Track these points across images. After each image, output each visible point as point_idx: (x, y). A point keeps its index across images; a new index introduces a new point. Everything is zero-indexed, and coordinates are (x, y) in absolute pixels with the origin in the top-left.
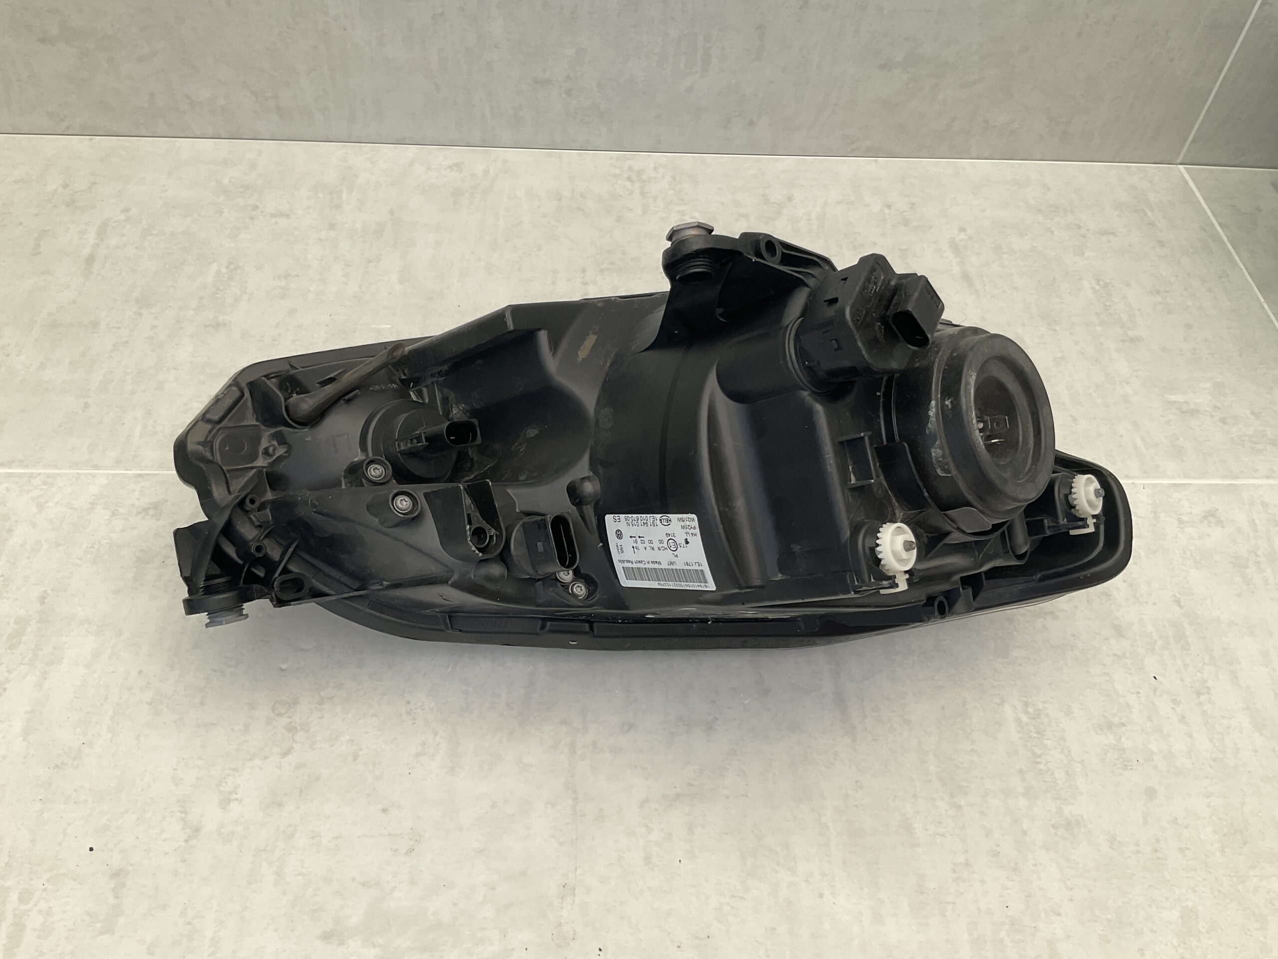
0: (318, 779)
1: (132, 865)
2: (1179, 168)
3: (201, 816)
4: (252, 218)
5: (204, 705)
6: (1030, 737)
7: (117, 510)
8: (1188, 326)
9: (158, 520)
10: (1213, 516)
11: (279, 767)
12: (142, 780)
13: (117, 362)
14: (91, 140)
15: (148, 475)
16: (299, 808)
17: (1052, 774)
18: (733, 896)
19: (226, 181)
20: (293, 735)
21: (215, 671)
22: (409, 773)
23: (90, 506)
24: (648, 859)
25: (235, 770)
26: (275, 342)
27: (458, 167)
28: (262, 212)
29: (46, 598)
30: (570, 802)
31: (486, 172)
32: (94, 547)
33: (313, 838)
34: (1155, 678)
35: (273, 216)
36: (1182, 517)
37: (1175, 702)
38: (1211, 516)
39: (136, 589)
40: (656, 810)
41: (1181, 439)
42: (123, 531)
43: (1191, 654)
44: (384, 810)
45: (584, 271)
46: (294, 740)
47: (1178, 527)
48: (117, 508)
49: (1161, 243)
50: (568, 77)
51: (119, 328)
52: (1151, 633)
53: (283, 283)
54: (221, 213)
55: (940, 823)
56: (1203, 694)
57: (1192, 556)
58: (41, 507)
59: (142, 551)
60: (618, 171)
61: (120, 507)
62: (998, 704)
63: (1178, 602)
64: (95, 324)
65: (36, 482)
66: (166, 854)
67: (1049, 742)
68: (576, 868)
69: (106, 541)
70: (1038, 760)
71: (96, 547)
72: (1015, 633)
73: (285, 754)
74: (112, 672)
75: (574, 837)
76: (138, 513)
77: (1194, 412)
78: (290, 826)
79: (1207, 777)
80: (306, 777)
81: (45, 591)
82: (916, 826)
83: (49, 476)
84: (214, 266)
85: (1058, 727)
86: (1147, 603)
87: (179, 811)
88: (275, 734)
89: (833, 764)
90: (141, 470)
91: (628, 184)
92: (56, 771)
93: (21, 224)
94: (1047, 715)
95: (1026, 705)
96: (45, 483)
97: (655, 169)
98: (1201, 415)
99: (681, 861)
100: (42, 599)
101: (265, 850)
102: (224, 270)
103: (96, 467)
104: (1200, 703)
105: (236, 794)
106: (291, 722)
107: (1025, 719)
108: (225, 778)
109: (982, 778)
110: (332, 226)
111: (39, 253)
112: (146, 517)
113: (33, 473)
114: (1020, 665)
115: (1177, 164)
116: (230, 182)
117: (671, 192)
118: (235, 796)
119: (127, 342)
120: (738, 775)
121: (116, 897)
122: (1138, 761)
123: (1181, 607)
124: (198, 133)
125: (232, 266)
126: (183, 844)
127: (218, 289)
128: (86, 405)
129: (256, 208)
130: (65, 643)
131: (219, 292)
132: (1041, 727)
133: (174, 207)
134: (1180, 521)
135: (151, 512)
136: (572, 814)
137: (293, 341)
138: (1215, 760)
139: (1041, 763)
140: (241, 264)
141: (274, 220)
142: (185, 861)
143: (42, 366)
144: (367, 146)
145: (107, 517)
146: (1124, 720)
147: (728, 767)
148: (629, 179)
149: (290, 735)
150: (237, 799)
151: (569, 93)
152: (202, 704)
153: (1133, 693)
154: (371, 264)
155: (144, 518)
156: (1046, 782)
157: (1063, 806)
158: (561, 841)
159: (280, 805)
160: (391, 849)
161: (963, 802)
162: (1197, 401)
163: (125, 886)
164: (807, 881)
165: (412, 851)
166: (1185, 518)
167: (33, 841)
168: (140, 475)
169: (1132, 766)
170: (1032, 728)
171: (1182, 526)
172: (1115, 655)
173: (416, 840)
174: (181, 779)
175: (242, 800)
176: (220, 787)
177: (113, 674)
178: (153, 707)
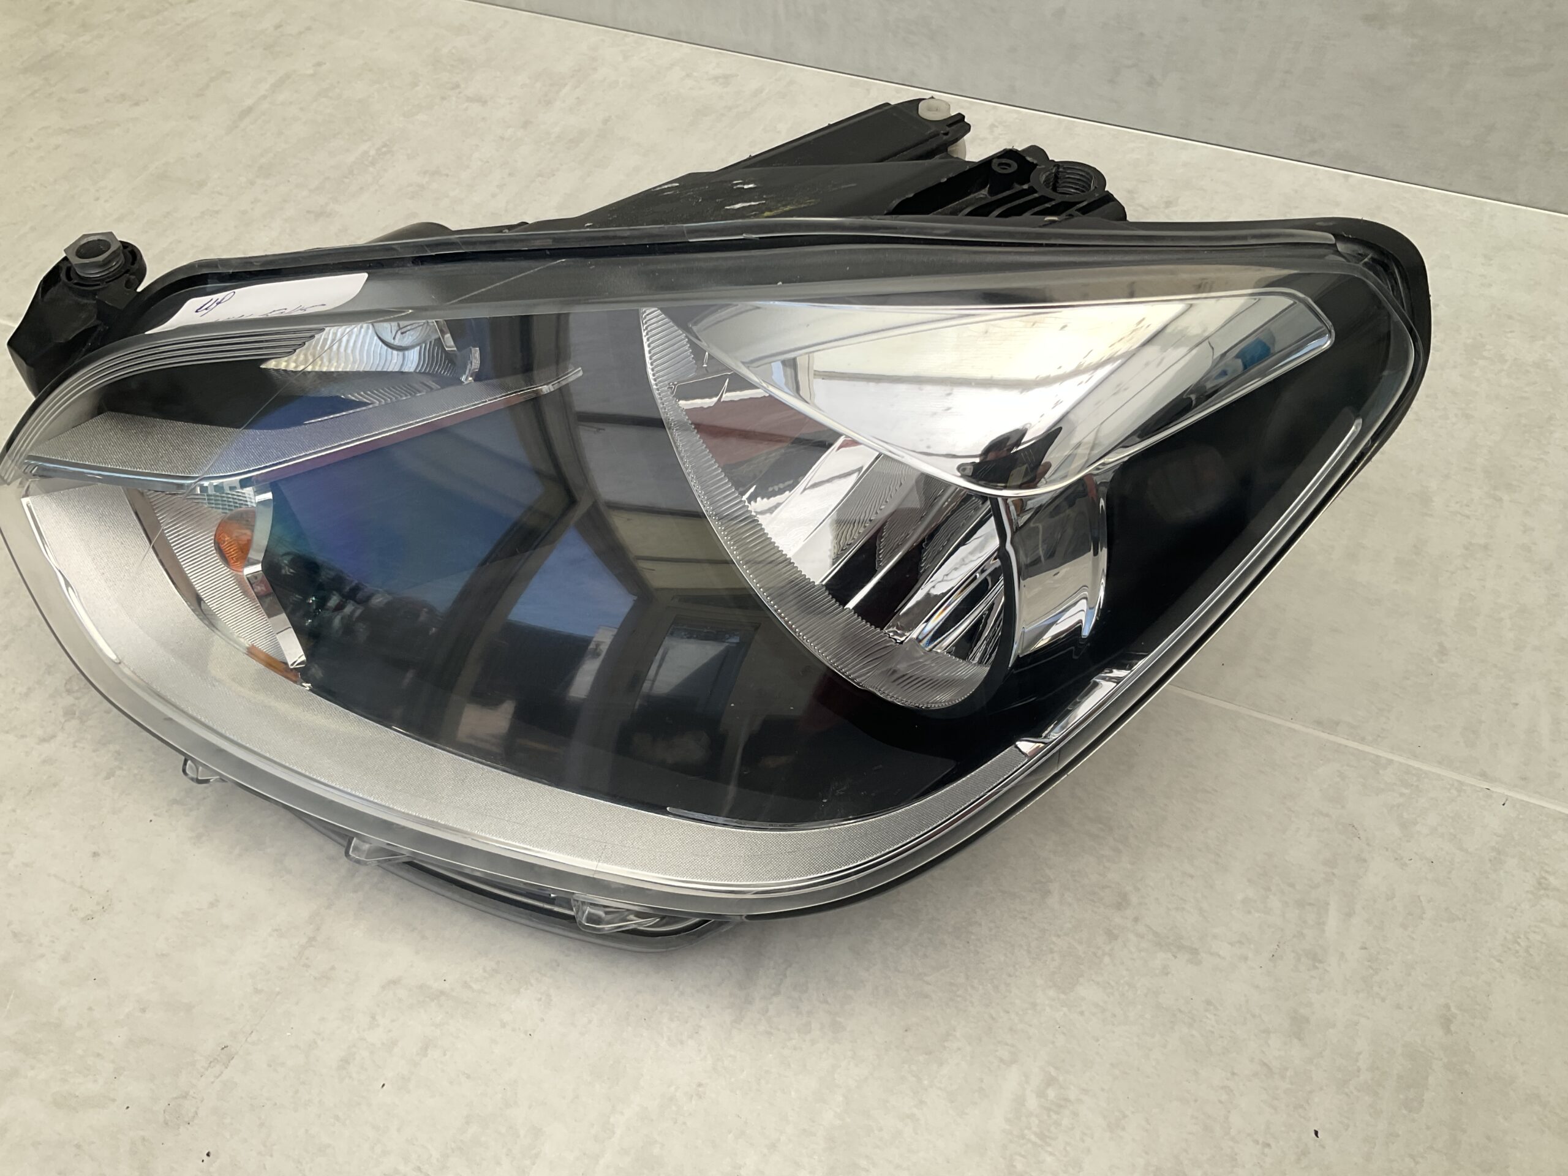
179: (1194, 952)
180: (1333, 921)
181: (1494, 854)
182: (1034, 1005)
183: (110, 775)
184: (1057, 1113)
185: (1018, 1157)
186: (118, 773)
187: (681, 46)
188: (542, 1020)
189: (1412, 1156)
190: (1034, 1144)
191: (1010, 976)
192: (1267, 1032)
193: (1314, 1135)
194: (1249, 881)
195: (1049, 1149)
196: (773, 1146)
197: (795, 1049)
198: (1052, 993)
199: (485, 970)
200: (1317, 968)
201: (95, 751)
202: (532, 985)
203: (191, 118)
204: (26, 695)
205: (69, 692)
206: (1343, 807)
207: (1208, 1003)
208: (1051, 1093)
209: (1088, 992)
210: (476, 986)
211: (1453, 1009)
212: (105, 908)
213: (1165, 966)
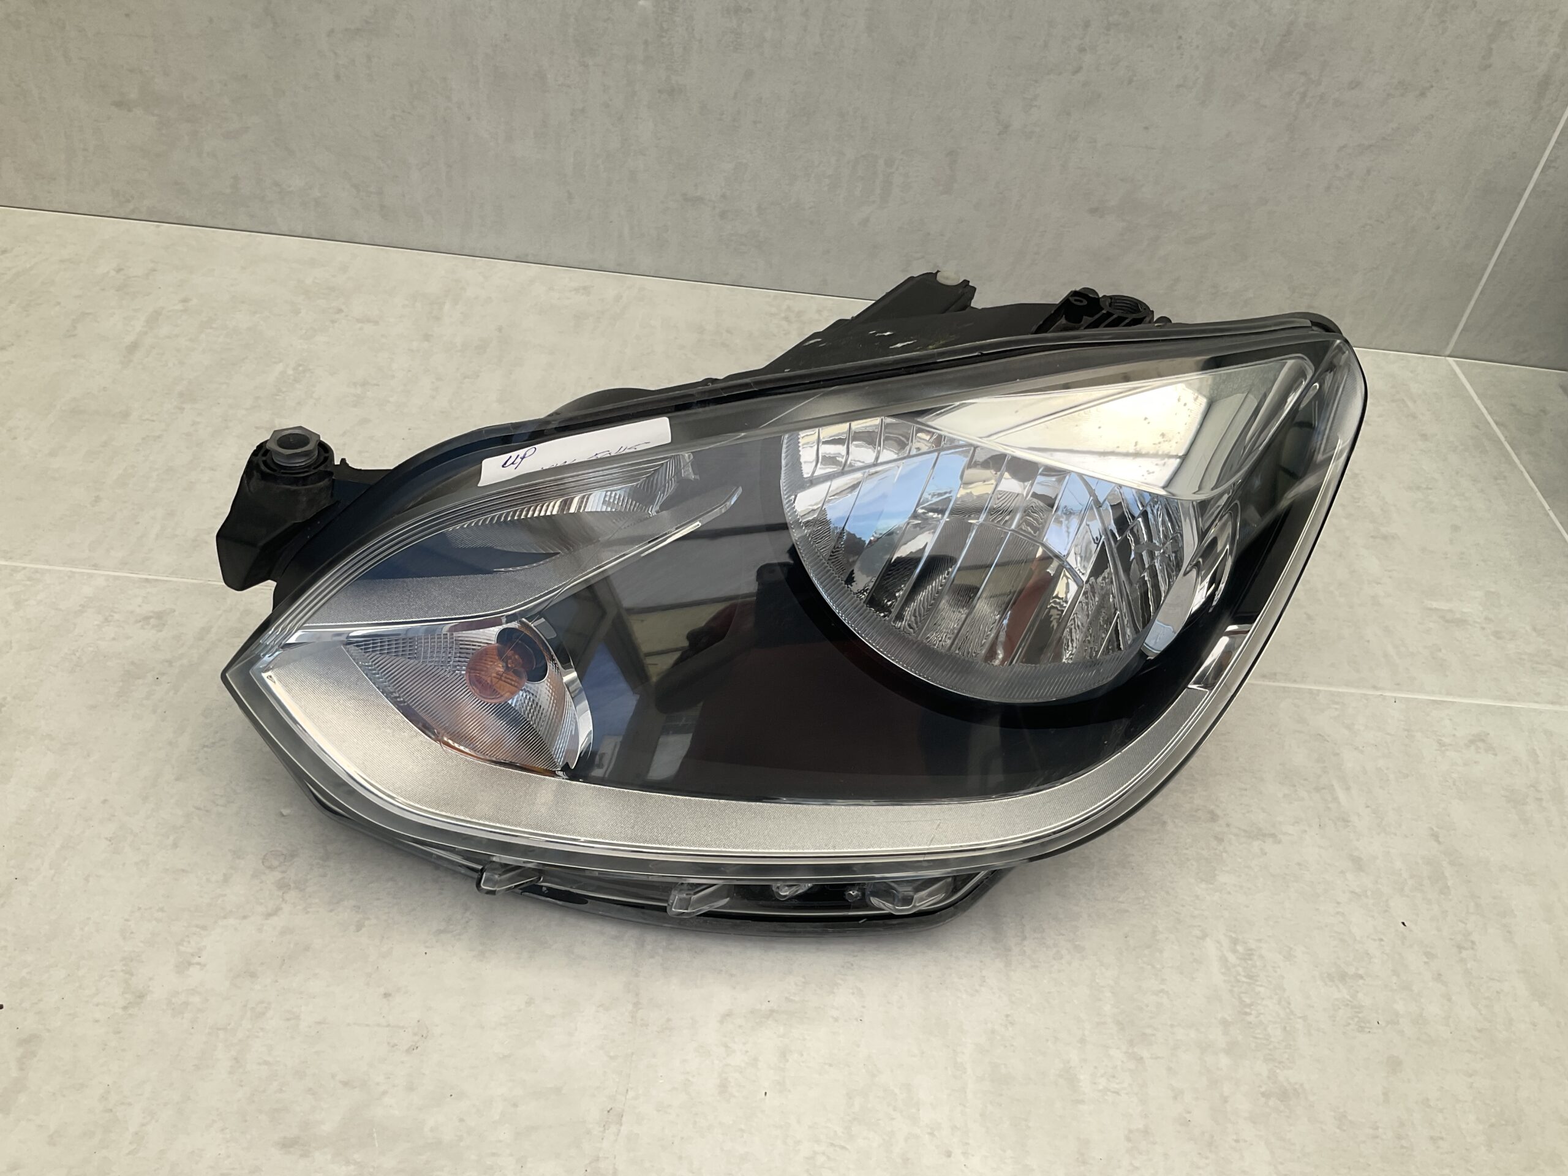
0: (307, 948)
1: (49, 1031)
2: (1447, 361)
3: (151, 979)
4: (333, 322)
5: (177, 847)
6: (1238, 981)
7: (112, 616)
8: (1456, 528)
9: (159, 631)
10: (1483, 741)
11: (260, 930)
12: (82, 929)
13: (144, 456)
14: (158, 226)
15: (157, 580)
16: (277, 981)
17: (1265, 1029)
18: (832, 1145)
19: (309, 281)
20: (283, 893)
21: (199, 809)
22: (426, 953)
23: (80, 608)
24: (723, 1087)
25: (204, 928)
27: (586, 290)
28: (347, 316)
30: (630, 1007)
31: (618, 298)
32: (75, 655)
33: (288, 1020)
34: (1403, 923)
35: (358, 321)
36: (1443, 739)
37: (1428, 954)
38: (1479, 740)
39: (118, 706)
40: (740, 1027)
41: (1443, 651)
42: (114, 639)
43: (1451, 900)
44: (386, 995)
46: (283, 900)
47: (1436, 750)
48: (112, 614)
49: (1424, 437)
50: (724, 196)
51: (153, 421)
52: (1401, 870)
53: (359, 391)
54: (297, 312)
55: (1113, 1077)
56: (1466, 949)
57: (1454, 784)
58: (18, 604)
59: (133, 663)
60: (774, 310)
61: (115, 612)
62: (1197, 937)
63: (1436, 837)
64: (126, 415)
65: (19, 576)
66: (97, 1021)
67: (1262, 989)
68: (627, 1090)
69: (91, 649)
70: (1248, 1010)
71: (78, 654)
72: (1224, 855)
73: (269, 915)
74: (69, 799)
75: (630, 1051)
76: (137, 622)
77: (1461, 622)
78: (262, 1002)
79: (1469, 1051)
80: (292, 946)
82: (1082, 1077)
83: (36, 571)
84: (280, 367)
85: (1276, 972)
86: (1395, 834)
87: (123, 971)
88: (261, 890)
89: (978, 991)
90: (150, 575)
93: (59, 303)
94: (1261, 957)
95: (1235, 942)
96: (30, 579)
98: (1469, 627)
99: (768, 1094)
101: (224, 1029)
102: (290, 372)
103: (96, 566)
104: (1462, 961)
105: (200, 957)
106: (283, 878)
107: (1232, 958)
108: (188, 936)
109: (1172, 1026)
110: (427, 337)
111: (74, 336)
112: (146, 627)
113: (16, 567)
114: (1229, 893)
115: (1445, 356)
116: (314, 282)
118: (197, 960)
119: (159, 437)
120: (853, 994)
121: (22, 1069)
122: (1378, 1023)
123: (1439, 843)
124: (285, 229)
125: (301, 368)
126: (120, 1012)
127: (279, 390)
128: (97, 499)
129: (340, 311)
130: (17, 760)
131: (280, 394)
132: (1253, 970)
133: (243, 302)
134: (1441, 744)
135: (152, 621)
136: (629, 1022)
137: (360, 452)
138: (1480, 1031)
139: (1251, 1014)
140: (311, 367)
141: (360, 325)
142: (119, 1032)
143: (53, 454)
144: (482, 260)
145: (96, 623)
146: (1361, 972)
147: (840, 981)
149: (280, 893)
150: (198, 964)
151: (723, 215)
152: (175, 845)
153: (1374, 940)
154: (467, 380)
155: (142, 628)
156: (1256, 1038)
157: (1278, 1071)
158: (612, 1054)
159: (253, 976)
160: (389, 1043)
161: (1145, 1054)
162: (1465, 610)
163: (35, 1056)
164: (931, 1134)
165: (415, 1048)
166: (1446, 740)
168: (147, 580)
169: (1371, 1028)
170: (1240, 969)
171: (1443, 748)
172: (1352, 892)
173: (422, 1036)
174: (132, 933)
175: (205, 965)
176: (182, 949)
177: (69, 801)
178: (112, 844)
179: (1273, 836)
180: (1341, 794)
181: (1406, 733)
182: (1197, 897)
183: (359, 928)
184: (1251, 960)
185: (1242, 995)
186: (367, 923)
187: (529, 266)
188: (864, 1007)
189: (1461, 921)
190: (1246, 982)
191: (1172, 882)
192: (1342, 872)
193: (1403, 925)
194: (1280, 783)
195: (1258, 983)
196: (1083, 1041)
197: (1059, 971)
198: (1203, 885)
199: (796, 984)
200: (1349, 826)
201: (330, 911)
202: (841, 985)
203: (75, 357)
204: (226, 879)
205: (271, 868)
206: (1308, 725)
207: (1299, 864)
208: (1240, 948)
209: (1225, 879)
210: (797, 999)
211: (1435, 829)
212: (424, 1036)
213: (1262, 849)
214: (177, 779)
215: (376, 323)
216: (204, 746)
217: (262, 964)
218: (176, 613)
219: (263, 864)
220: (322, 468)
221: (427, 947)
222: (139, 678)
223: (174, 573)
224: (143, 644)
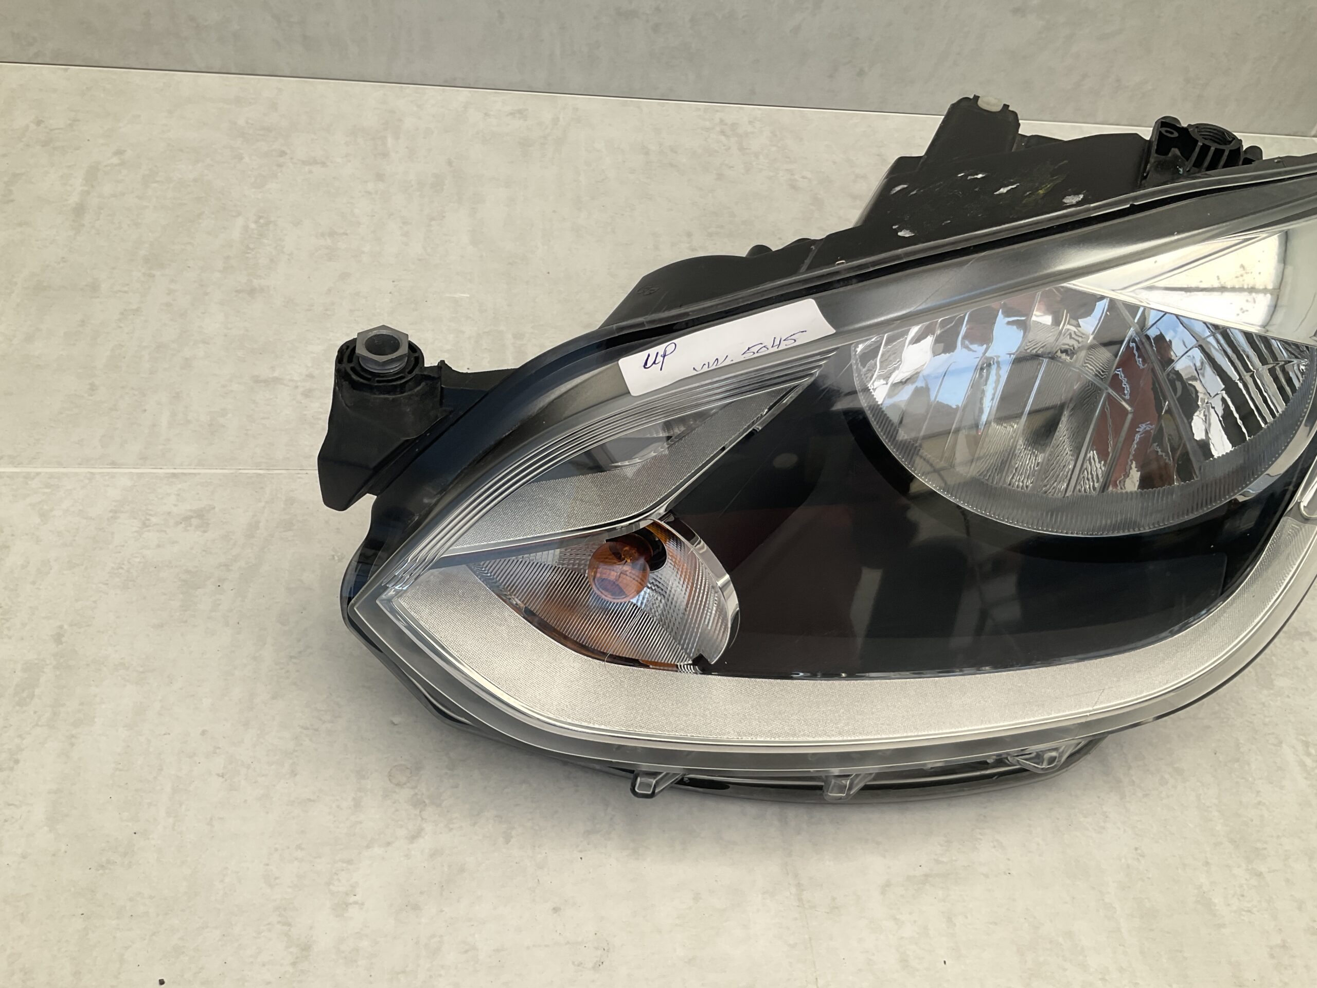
0: (462, 870)
3: (311, 928)
4: (280, 166)
5: (296, 775)
7: (148, 520)
9: (205, 532)
11: (407, 856)
12: (222, 881)
13: (127, 333)
14: (66, 70)
15: (184, 474)
16: (442, 911)
19: (241, 122)
20: (420, 812)
21: (307, 729)
22: (581, 858)
23: (111, 514)
24: (904, 962)
25: (350, 862)
26: (329, 313)
28: (292, 158)
29: (63, 636)
30: (793, 890)
31: (556, 121)
32: (122, 568)
33: (466, 952)
35: (304, 163)
39: (186, 622)
40: (902, 896)
42: (158, 546)
44: (556, 910)
45: (689, 235)
46: (423, 819)
48: (148, 517)
50: (658, 9)
51: (126, 292)
53: (329, 242)
54: (240, 158)
55: (1243, 896)
58: (44, 516)
59: (188, 572)
60: (708, 124)
61: (151, 515)
62: (1275, 745)
64: (94, 287)
65: (34, 484)
66: (269, 983)
68: (817, 979)
69: (138, 560)
71: (125, 567)
73: (412, 838)
74: (165, 734)
75: (807, 937)
76: (177, 524)
78: (433, 936)
80: (446, 869)
81: (61, 627)
82: (1216, 901)
83: (51, 476)
84: (240, 222)
87: (279, 922)
88: (397, 810)
89: (1104, 828)
90: (175, 469)
91: (723, 138)
92: (101, 872)
95: (1306, 745)
96: (48, 486)
97: (750, 122)
99: (947, 963)
100: (58, 638)
101: (404, 972)
102: (253, 226)
103: (114, 464)
105: (355, 895)
106: (416, 794)
107: (1308, 762)
108: (336, 874)
109: (1278, 837)
110: (380, 177)
111: (12, 201)
112: (189, 528)
113: (28, 473)
114: (1288, 697)
116: (247, 123)
117: (774, 149)
118: (352, 899)
119: (138, 310)
120: (994, 847)
124: (202, 67)
125: (262, 221)
126: (290, 969)
127: (248, 247)
128: (93, 388)
129: (283, 154)
130: (95, 696)
131: (249, 251)
133: (181, 150)
135: (195, 521)
136: (798, 906)
137: (351, 311)
140: (272, 219)
141: (307, 168)
143: (29, 339)
144: (410, 87)
145: (134, 529)
147: (979, 836)
148: (722, 132)
149: (417, 812)
150: (356, 903)
151: (656, 28)
152: (294, 773)
154: (433, 223)
155: (186, 530)
158: (791, 942)
159: (416, 907)
160: (573, 963)
161: (1263, 869)
164: (1103, 979)
165: (600, 964)
167: (77, 974)
168: (174, 475)
173: (604, 949)
174: (276, 878)
175: (363, 904)
176: (332, 887)
177: (166, 736)
178: (226, 780)
179: (1308, 633)
182: (1263, 704)
183: (507, 840)
186: (514, 833)
187: (458, 91)
188: (1009, 859)
196: (1207, 864)
197: (1168, 797)
198: (1265, 692)
199: (941, 846)
201: (475, 824)
202: (981, 839)
203: (20, 225)
204: (357, 805)
205: (400, 785)
209: (1282, 683)
210: (945, 859)
212: (606, 948)
213: (1303, 649)
214: (274, 697)
215: (323, 164)
216: (291, 657)
217: (422, 893)
218: (217, 510)
219: (391, 782)
220: (416, 372)
221: (581, 851)
222: (199, 588)
223: (200, 464)
224: (192, 548)
